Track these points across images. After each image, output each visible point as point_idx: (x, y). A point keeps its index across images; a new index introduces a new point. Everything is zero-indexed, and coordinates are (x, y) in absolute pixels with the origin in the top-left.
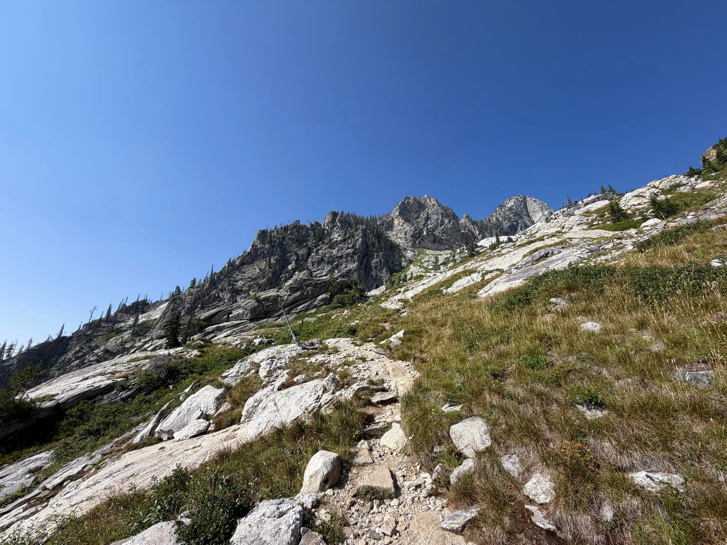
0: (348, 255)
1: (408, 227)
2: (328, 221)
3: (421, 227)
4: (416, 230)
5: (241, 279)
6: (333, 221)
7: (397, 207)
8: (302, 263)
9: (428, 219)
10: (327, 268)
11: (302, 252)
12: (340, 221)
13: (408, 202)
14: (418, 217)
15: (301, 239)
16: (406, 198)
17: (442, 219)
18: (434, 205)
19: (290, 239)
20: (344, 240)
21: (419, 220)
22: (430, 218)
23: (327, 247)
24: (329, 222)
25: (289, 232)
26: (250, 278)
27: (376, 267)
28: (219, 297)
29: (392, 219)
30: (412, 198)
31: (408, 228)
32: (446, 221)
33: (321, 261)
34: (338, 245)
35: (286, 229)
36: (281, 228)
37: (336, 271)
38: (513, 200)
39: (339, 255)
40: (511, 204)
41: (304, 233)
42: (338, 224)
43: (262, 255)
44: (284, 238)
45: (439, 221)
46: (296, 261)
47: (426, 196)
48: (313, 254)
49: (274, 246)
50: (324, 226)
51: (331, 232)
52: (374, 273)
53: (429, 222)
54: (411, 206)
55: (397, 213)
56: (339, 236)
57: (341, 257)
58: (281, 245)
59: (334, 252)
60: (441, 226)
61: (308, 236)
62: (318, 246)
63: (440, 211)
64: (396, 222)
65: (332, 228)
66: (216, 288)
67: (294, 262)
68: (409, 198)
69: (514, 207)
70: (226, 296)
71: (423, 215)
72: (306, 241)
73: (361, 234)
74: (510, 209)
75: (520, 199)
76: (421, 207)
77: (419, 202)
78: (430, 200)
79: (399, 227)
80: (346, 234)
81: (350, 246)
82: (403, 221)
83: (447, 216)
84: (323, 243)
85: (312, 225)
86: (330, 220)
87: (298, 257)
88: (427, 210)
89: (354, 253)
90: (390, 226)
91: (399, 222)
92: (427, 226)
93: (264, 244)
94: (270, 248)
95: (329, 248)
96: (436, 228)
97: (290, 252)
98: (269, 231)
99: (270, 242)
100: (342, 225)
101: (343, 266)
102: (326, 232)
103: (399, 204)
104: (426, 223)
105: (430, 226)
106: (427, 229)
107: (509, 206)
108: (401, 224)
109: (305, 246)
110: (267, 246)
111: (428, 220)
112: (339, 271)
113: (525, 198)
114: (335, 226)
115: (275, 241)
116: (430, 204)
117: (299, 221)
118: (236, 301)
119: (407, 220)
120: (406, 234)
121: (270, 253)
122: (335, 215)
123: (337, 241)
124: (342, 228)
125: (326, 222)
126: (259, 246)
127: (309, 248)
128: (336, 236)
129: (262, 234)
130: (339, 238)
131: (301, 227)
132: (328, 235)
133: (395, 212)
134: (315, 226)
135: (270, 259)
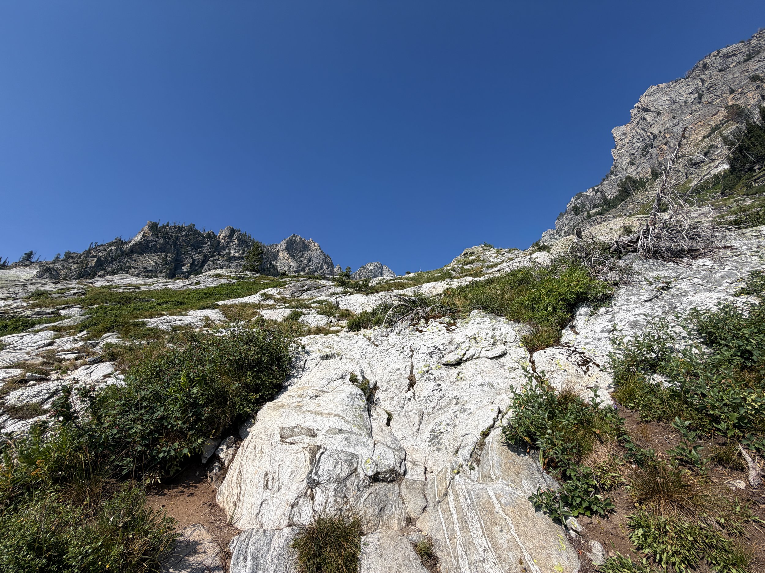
1: (292, 262)
2: (224, 235)
3: (303, 265)
4: (299, 267)
5: (133, 267)
6: (231, 236)
7: (285, 242)
8: (197, 268)
9: (310, 260)
11: (198, 257)
12: (239, 239)
13: (295, 240)
14: (301, 257)
15: (196, 245)
16: (294, 236)
17: (322, 264)
18: (317, 249)
19: (185, 241)
21: (302, 259)
22: (312, 260)
23: (224, 259)
24: (226, 236)
25: (184, 233)
26: (145, 268)
29: (278, 251)
30: (298, 237)
31: (292, 264)
32: (325, 267)
34: (235, 260)
35: (180, 229)
36: (175, 227)
38: (374, 265)
40: (371, 268)
41: (199, 239)
42: (236, 240)
43: (154, 248)
44: (177, 238)
45: (319, 265)
46: (191, 264)
47: (311, 240)
48: (210, 263)
49: (168, 243)
50: (219, 238)
51: (227, 247)
53: (311, 264)
54: (297, 245)
55: (284, 247)
56: (236, 252)
58: (175, 244)
60: (320, 270)
61: (203, 244)
62: (215, 256)
63: (321, 257)
64: (281, 255)
65: (229, 243)
66: (105, 270)
67: (189, 265)
68: (296, 237)
69: (373, 271)
71: (306, 256)
72: (201, 248)
74: (371, 271)
75: (379, 266)
76: (306, 248)
77: (304, 243)
78: (314, 245)
79: (284, 261)
80: (244, 253)
82: (288, 256)
83: (327, 263)
84: (219, 254)
85: (209, 234)
86: (227, 234)
87: (194, 261)
88: (310, 252)
90: (275, 256)
91: (285, 256)
92: (309, 267)
93: (158, 237)
94: (163, 244)
95: (226, 261)
96: (316, 269)
97: (184, 254)
98: (160, 225)
99: (164, 237)
100: (239, 243)
102: (221, 245)
103: (287, 239)
104: (308, 264)
105: (311, 267)
106: (309, 269)
107: (370, 268)
108: (285, 258)
109: (199, 253)
110: (161, 241)
111: (310, 262)
113: (382, 266)
114: (231, 242)
115: (169, 239)
116: (314, 248)
117: (194, 225)
119: (292, 256)
120: (289, 269)
121: (163, 249)
122: (233, 231)
123: (235, 257)
124: (239, 245)
125: (222, 234)
126: (151, 238)
127: (205, 256)
128: (232, 251)
129: (154, 227)
130: (236, 255)
131: (196, 232)
132: (224, 248)
133: (282, 246)
134: (211, 236)
135: (166, 255)
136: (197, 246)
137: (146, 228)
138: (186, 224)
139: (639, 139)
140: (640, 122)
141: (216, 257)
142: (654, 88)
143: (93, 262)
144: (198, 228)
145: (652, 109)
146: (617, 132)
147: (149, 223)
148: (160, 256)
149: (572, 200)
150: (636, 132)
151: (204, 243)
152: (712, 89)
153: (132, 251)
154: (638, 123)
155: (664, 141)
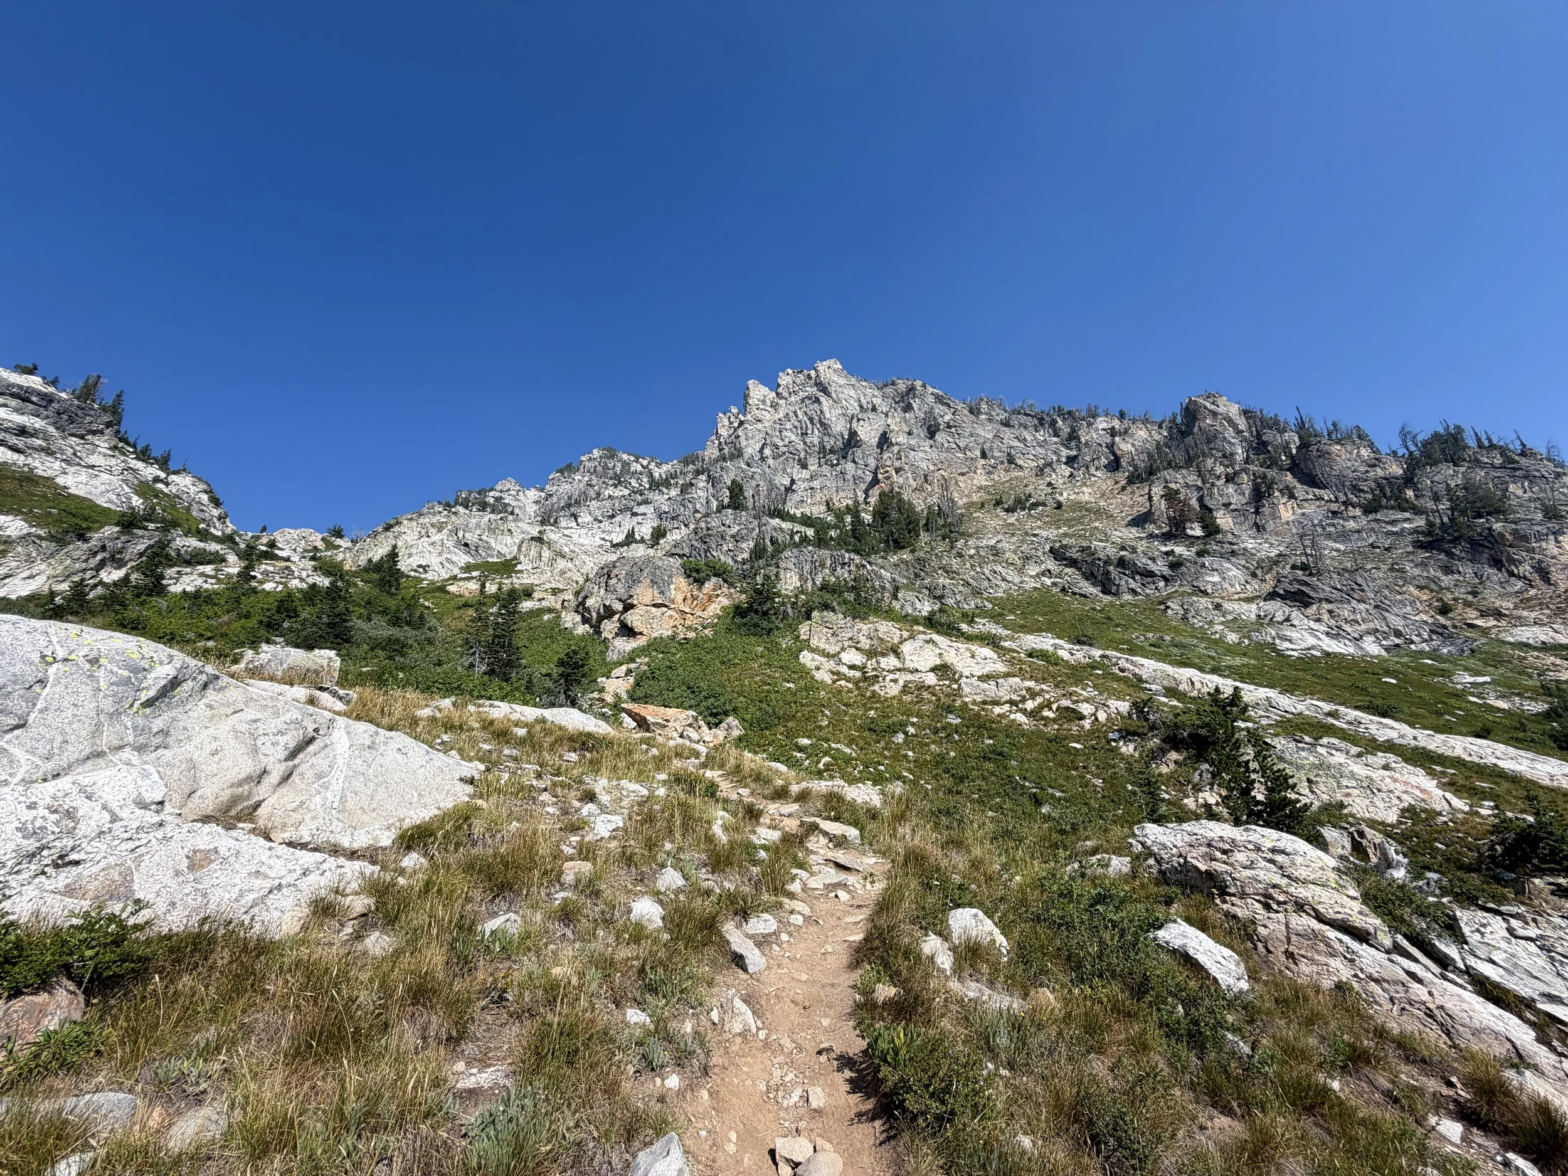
139: (796, 427)
140: (808, 402)
142: (840, 366)
145: (834, 395)
146: (758, 392)
149: (596, 453)
150: (795, 413)
152: (953, 430)
154: (803, 401)
155: (897, 464)
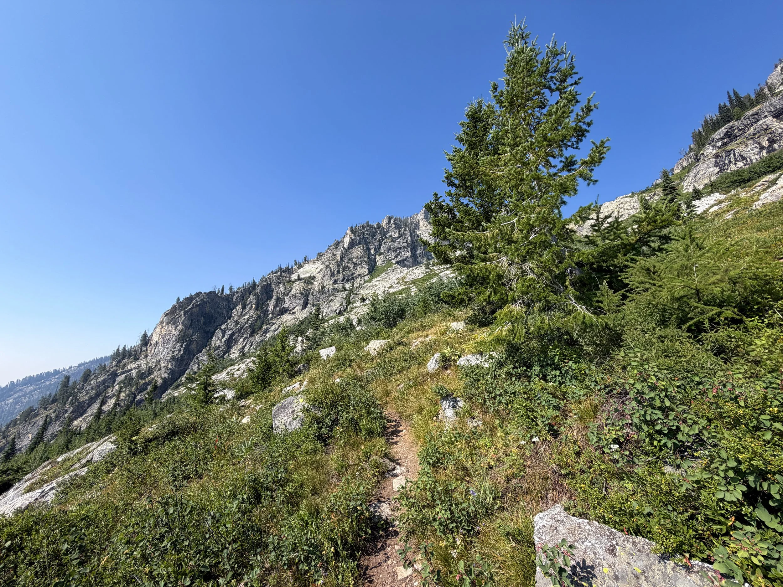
0: (404, 247)
1: (430, 228)
5: (353, 258)
6: (389, 222)
7: (422, 212)
8: (377, 250)
10: (394, 254)
11: (376, 243)
12: (394, 223)
19: (367, 234)
20: (400, 237)
24: (387, 223)
25: (366, 229)
26: (358, 257)
27: (420, 256)
28: (347, 266)
29: (418, 221)
33: (389, 250)
34: (396, 240)
35: (363, 227)
36: (361, 227)
37: (399, 257)
39: (399, 247)
41: (373, 230)
42: (393, 225)
43: (357, 243)
44: (364, 234)
48: (383, 245)
49: (361, 238)
50: (383, 226)
52: (419, 259)
55: (423, 217)
56: (395, 233)
57: (400, 248)
58: (364, 237)
59: (396, 244)
62: (384, 239)
64: (421, 224)
65: (389, 228)
67: (373, 249)
70: (352, 266)
72: (376, 236)
73: (409, 234)
79: (424, 228)
80: (399, 233)
81: (405, 241)
82: (427, 223)
84: (386, 238)
85: (377, 225)
87: (375, 246)
89: (408, 246)
90: (417, 226)
91: (424, 224)
93: (356, 236)
94: (359, 240)
95: (391, 241)
97: (370, 243)
98: (354, 228)
99: (358, 235)
100: (396, 226)
101: (403, 254)
102: (385, 230)
103: (424, 209)
109: (377, 239)
110: (358, 238)
112: (401, 257)
115: (361, 235)
117: (369, 222)
118: (356, 269)
121: (360, 243)
122: (390, 219)
123: (395, 238)
124: (396, 228)
125: (384, 222)
126: (353, 238)
127: (379, 241)
128: (393, 234)
129: (352, 230)
130: (396, 235)
131: (371, 227)
132: (388, 232)
133: (420, 216)
134: (379, 226)
135: (363, 247)
136: (373, 235)
137: (348, 232)
138: (364, 223)
141: (385, 241)
143: (338, 258)
144: (371, 223)
147: (349, 229)
148: (360, 247)
151: (376, 232)
153: (349, 248)
